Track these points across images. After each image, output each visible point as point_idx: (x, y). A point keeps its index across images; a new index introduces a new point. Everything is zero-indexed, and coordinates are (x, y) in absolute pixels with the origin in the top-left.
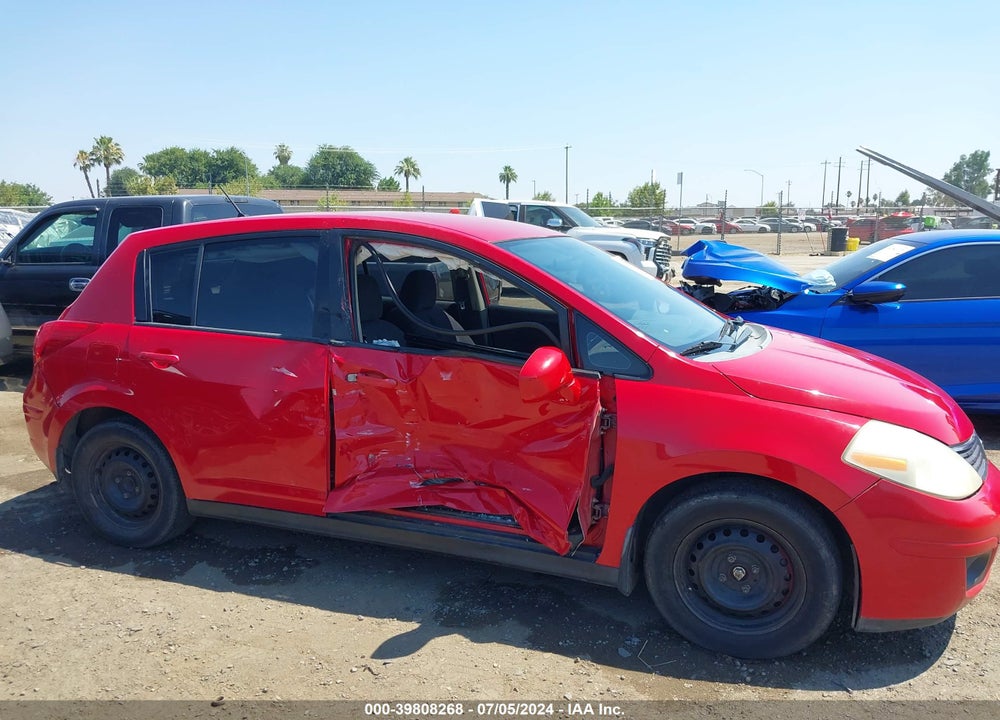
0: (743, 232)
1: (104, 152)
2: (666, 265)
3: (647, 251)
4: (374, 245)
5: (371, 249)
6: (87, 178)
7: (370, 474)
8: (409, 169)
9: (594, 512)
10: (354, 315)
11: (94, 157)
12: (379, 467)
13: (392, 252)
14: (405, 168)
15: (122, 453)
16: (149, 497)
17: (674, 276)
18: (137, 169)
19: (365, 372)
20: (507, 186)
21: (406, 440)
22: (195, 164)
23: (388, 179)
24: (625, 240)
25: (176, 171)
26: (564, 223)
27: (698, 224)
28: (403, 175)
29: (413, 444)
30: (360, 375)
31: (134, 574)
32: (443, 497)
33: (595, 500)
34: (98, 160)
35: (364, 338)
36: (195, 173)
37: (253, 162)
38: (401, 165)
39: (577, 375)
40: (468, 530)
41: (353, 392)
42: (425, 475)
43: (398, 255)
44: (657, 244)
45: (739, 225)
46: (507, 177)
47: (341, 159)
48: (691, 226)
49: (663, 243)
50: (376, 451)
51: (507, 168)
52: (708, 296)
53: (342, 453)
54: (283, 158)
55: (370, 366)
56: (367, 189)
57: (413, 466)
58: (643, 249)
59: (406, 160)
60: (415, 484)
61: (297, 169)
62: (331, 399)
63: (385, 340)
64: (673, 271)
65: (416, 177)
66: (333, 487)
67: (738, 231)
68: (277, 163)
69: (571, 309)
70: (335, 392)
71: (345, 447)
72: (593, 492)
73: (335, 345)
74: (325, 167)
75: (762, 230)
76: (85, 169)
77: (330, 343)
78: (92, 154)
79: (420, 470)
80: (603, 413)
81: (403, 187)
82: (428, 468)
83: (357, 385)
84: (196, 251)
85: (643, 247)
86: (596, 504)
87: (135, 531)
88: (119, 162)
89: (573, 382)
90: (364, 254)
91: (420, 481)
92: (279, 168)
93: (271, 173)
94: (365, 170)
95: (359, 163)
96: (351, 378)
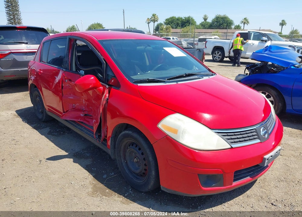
1: (154, 19)
3: (298, 51)
6: (149, 26)
8: (246, 22)
11: (151, 20)
14: (244, 22)
18: (163, 23)
20: (282, 27)
22: (178, 21)
23: (237, 25)
24: (290, 46)
25: (173, 24)
28: (243, 24)
34: (152, 21)
36: (178, 24)
37: (195, 21)
38: (243, 20)
46: (283, 24)
47: (222, 19)
51: (283, 21)
54: (205, 19)
56: (230, 29)
58: (296, 50)
59: (245, 19)
60: (82, 115)
61: (209, 22)
65: (247, 24)
66: (64, 112)
68: (203, 20)
74: (216, 21)
76: (148, 23)
78: (151, 19)
81: (242, 28)
88: (157, 21)
92: (203, 22)
93: (201, 24)
94: (230, 23)
95: (228, 20)
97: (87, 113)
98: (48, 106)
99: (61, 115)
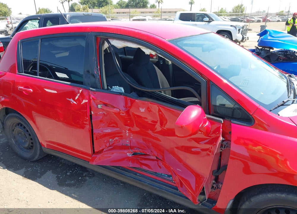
0: (271, 22)
2: (245, 35)
3: (239, 30)
4: (110, 41)
5: (109, 42)
7: (110, 148)
8: (160, 1)
9: (213, 187)
10: (101, 76)
12: (115, 144)
13: (119, 44)
15: (20, 125)
16: (30, 143)
17: (248, 39)
18: (78, 3)
19: (106, 105)
21: (126, 133)
23: (153, 4)
24: (231, 26)
25: (89, 3)
26: (209, 20)
27: (256, 19)
28: (157, 3)
29: (130, 136)
30: (103, 105)
31: (23, 176)
32: (141, 163)
33: (214, 182)
35: (108, 86)
39: (208, 119)
40: (152, 180)
41: (101, 113)
42: (134, 151)
43: (121, 46)
44: (243, 28)
45: (270, 19)
46: (191, 3)
48: (253, 19)
49: (245, 27)
50: (113, 138)
52: (268, 54)
53: (97, 139)
55: (107, 102)
56: (146, 8)
57: (129, 145)
58: (238, 30)
60: (129, 155)
61: (125, 2)
62: (91, 116)
63: (118, 87)
64: (248, 38)
65: (162, 3)
66: (94, 152)
67: (270, 21)
69: (208, 82)
70: (92, 113)
71: (98, 137)
72: (213, 177)
73: (92, 90)
74: (133, 1)
75: (279, 21)
77: (90, 89)
79: (131, 148)
80: (223, 141)
81: (157, 7)
82: (136, 147)
83: (102, 109)
84: (38, 41)
85: (238, 29)
86: (214, 183)
87: (28, 155)
89: (207, 124)
90: (106, 45)
91: (132, 153)
93: (117, 3)
94: (146, 2)
96: (99, 106)
97: (138, 151)
98: (47, 141)
99: (90, 158)
